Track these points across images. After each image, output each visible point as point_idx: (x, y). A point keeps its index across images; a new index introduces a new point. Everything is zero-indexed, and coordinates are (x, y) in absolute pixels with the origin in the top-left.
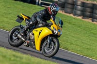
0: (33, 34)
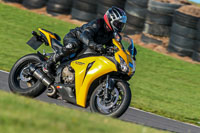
0: (73, 71)
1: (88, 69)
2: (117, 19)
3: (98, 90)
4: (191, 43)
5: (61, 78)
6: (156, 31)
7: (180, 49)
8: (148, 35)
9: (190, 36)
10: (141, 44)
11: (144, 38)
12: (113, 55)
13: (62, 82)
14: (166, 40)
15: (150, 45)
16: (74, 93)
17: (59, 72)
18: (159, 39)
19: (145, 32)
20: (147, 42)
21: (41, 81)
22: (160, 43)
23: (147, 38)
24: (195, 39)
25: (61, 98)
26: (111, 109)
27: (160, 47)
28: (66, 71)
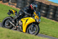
1: (26, 21)
2: (35, 6)
3: (29, 27)
4: (23, 5)
5: (18, 24)
6: (13, 1)
7: (20, 7)
8: (11, 3)
9: (23, 3)
10: (9, 5)
11: (9, 4)
12: (34, 17)
13: (18, 25)
14: (16, 4)
15: (11, 6)
16: (22, 28)
17: (17, 22)
18: (14, 4)
19: (10, 2)
20: (10, 5)
21: (12, 25)
22: (14, 5)
23: (10, 3)
24: (24, 4)
25: (18, 30)
26: (34, 33)
27: (14, 6)
28: (20, 22)
